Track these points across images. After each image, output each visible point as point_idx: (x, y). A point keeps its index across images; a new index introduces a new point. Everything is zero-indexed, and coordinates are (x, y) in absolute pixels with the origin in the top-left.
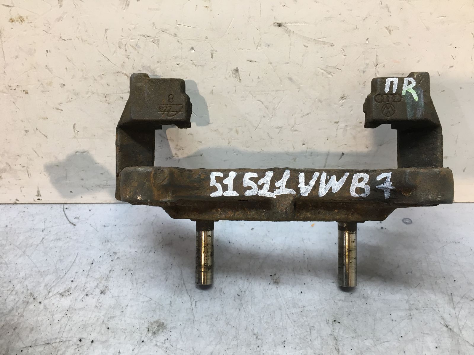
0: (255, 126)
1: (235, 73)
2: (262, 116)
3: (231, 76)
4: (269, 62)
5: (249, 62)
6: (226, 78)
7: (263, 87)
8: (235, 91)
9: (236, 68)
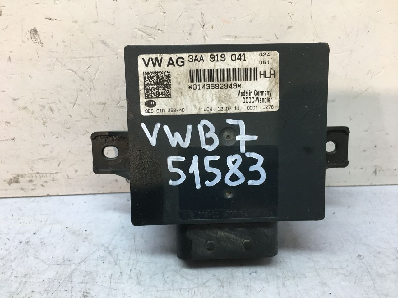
0: (73, 103)
1: (34, 35)
2: (79, 90)
3: (30, 39)
4: (73, 21)
5: (48, 20)
6: (23, 41)
7: (72, 53)
8: (39, 57)
9: (34, 28)
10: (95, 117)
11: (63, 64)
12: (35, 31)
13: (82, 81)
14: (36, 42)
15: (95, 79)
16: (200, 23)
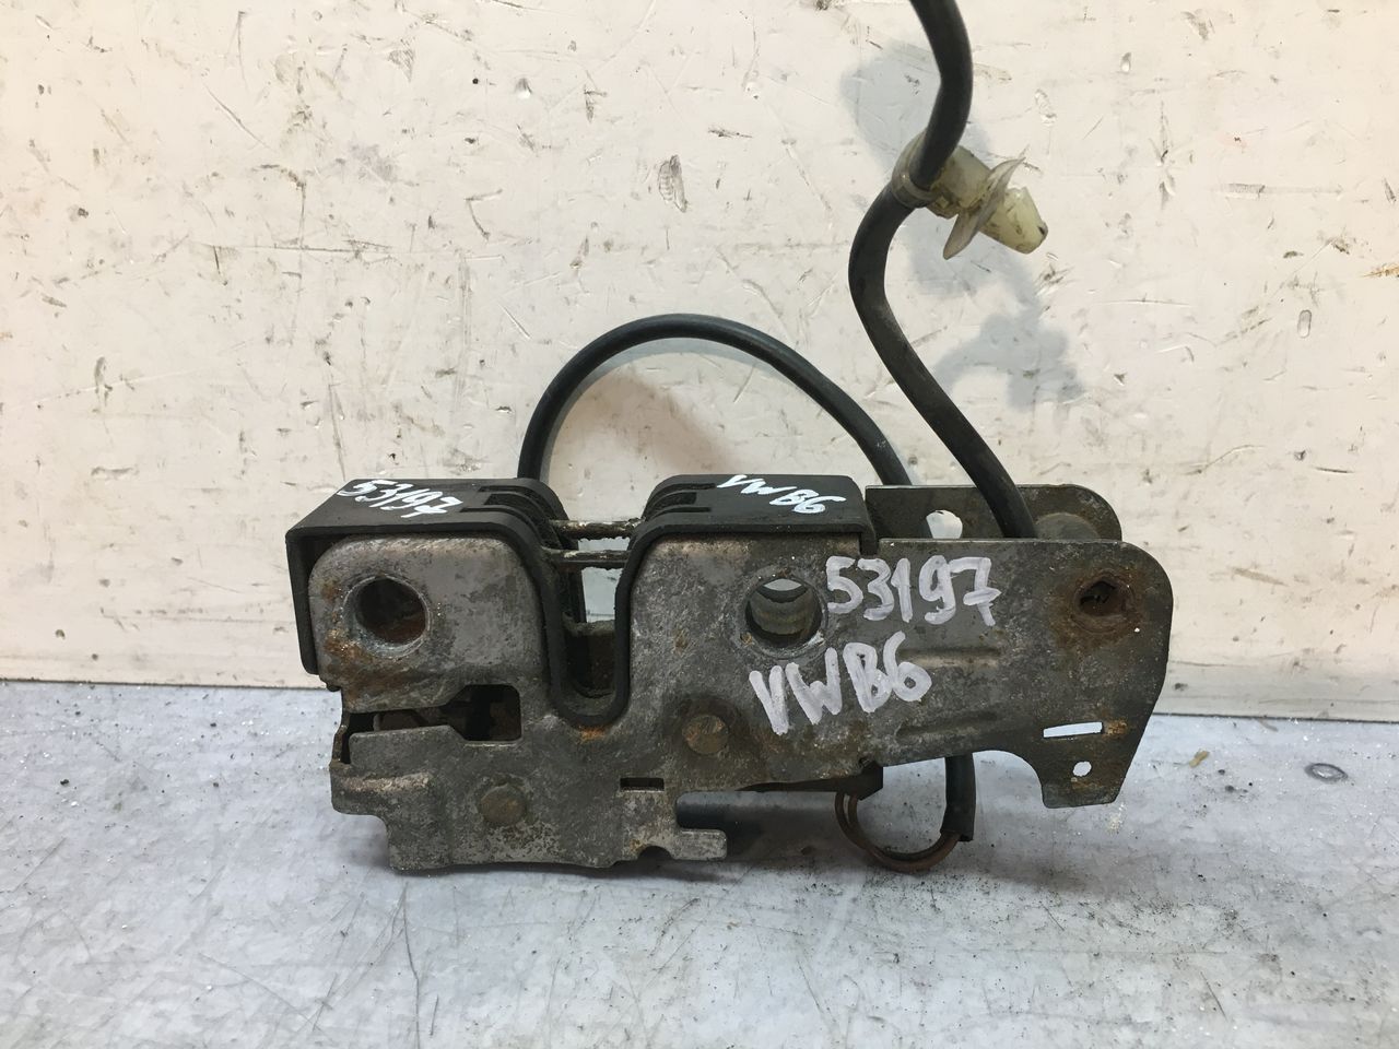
0: (736, 383)
1: (667, 178)
3: (655, 188)
4: (785, 138)
5: (716, 135)
6: (636, 196)
7: (765, 231)
8: (668, 243)
9: (673, 158)
10: (796, 433)
11: (734, 264)
12: (673, 166)
13: (776, 317)
14: (671, 199)
15: (816, 313)
16: (1154, 145)
